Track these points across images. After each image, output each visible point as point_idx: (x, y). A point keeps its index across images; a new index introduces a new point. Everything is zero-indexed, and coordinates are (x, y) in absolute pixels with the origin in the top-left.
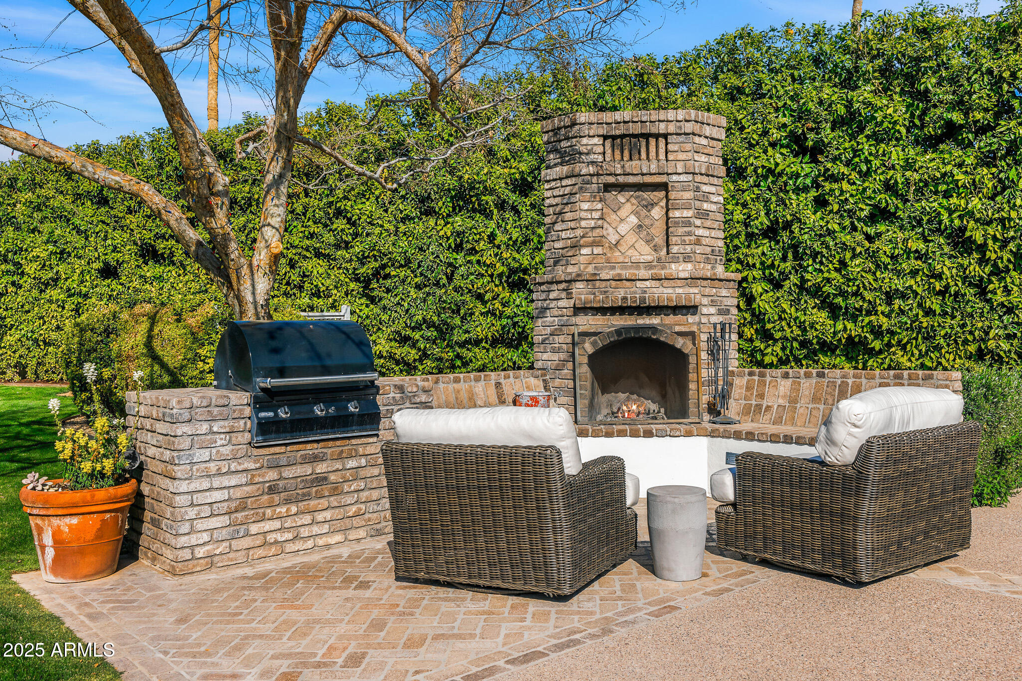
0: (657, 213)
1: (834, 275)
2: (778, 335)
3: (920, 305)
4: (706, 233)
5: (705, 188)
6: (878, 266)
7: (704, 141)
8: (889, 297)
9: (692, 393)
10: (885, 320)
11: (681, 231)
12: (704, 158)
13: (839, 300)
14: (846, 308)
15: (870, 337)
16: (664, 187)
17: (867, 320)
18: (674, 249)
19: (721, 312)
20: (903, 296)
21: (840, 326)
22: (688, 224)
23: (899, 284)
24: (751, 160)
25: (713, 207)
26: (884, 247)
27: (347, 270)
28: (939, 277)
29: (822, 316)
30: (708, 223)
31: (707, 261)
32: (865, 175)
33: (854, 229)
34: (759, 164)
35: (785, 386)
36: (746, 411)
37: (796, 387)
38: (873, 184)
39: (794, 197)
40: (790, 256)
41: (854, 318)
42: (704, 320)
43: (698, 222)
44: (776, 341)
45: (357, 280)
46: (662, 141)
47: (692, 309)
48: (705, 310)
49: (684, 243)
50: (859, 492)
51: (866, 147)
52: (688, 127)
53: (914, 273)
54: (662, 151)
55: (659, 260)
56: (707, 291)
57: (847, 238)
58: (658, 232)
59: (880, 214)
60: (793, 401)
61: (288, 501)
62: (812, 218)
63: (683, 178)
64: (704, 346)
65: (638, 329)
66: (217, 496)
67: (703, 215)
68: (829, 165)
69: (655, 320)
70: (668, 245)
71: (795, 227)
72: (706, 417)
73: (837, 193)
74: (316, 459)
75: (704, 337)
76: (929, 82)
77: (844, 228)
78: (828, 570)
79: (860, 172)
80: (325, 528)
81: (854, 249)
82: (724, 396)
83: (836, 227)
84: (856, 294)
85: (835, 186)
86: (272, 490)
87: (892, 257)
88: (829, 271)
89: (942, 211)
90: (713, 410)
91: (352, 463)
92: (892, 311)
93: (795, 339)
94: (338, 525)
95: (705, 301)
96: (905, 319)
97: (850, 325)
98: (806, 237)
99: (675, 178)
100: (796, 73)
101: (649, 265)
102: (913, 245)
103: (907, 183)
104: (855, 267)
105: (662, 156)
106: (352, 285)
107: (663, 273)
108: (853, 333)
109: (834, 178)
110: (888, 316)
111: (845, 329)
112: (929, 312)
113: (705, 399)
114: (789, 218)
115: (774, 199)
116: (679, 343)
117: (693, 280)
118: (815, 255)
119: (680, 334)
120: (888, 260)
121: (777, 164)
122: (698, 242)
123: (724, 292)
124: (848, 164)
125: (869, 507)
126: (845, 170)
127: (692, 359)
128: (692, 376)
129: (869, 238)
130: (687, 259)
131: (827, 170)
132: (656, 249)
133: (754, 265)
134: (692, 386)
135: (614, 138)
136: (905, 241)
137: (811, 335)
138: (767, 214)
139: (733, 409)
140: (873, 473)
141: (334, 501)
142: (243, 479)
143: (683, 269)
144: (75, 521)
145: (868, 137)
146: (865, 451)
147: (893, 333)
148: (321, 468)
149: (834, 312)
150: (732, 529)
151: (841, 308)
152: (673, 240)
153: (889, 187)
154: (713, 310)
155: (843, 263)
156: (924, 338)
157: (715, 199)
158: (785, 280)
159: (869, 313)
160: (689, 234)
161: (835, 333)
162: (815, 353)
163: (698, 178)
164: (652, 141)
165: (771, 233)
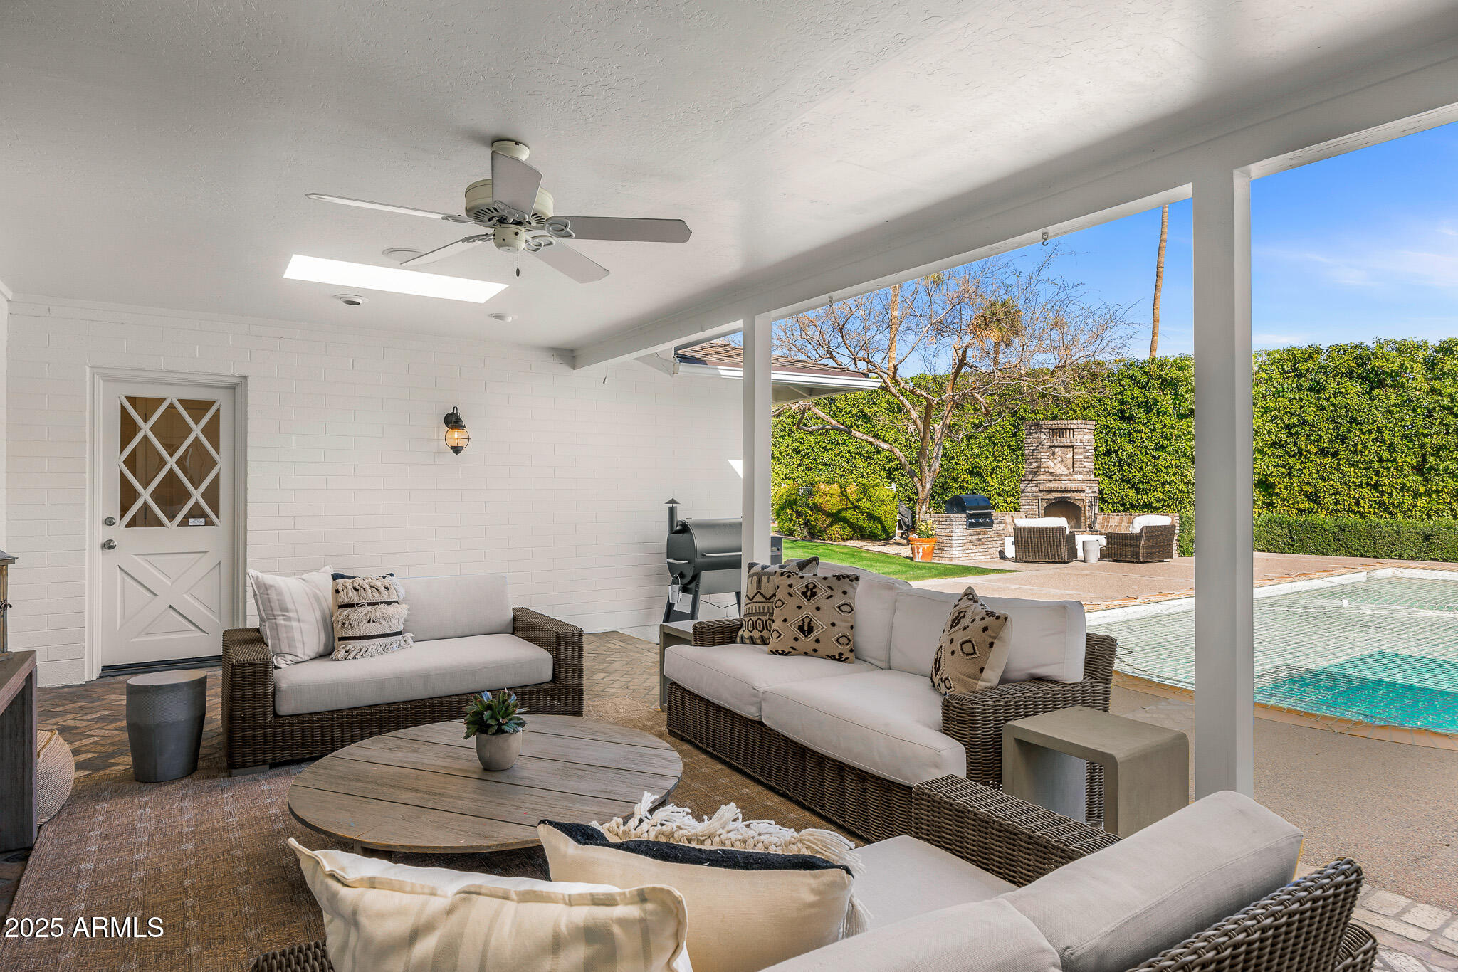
0: (1070, 455)
1: (1137, 473)
2: (1110, 501)
3: (1177, 488)
4: (1087, 463)
5: (1087, 447)
6: (1158, 471)
7: (1087, 431)
8: (1163, 484)
9: (1083, 521)
10: (1161, 494)
11: (1078, 463)
12: (1087, 437)
13: (1140, 485)
14: (1143, 489)
15: (1154, 502)
16: (1072, 447)
17: (1153, 494)
18: (1076, 470)
19: (1093, 492)
20: (1170, 484)
21: (1140, 496)
22: (1081, 461)
23: (1167, 479)
24: (1099, 422)
25: (1090, 454)
26: (1161, 462)
27: (880, 464)
28: (1186, 476)
29: (1131, 492)
30: (1088, 460)
31: (1088, 474)
32: (1152, 431)
33: (1147, 453)
34: (1102, 424)
35: (1117, 518)
36: (1103, 527)
37: (1121, 519)
38: (1157, 434)
39: (1119, 439)
40: (1117, 464)
41: (1147, 493)
42: (1087, 495)
43: (1085, 460)
44: (1109, 503)
45: (884, 470)
46: (1071, 431)
47: (1084, 491)
48: (1087, 492)
49: (1079, 467)
50: (1140, 540)
51: (1154, 418)
52: (1082, 426)
53: (1175, 474)
54: (1071, 434)
55: (1070, 473)
56: (1088, 485)
57: (1144, 459)
58: (1070, 463)
59: (1160, 447)
60: (1120, 523)
61: (973, 545)
62: (1129, 447)
63: (1079, 444)
64: (1087, 504)
65: (1063, 498)
66: (960, 542)
67: (1087, 457)
68: (1136, 426)
69: (1069, 495)
70: (1073, 468)
71: (1119, 452)
72: (1088, 529)
73: (1139, 438)
74: (979, 534)
75: (1087, 501)
76: (1182, 391)
77: (1142, 453)
78: (1132, 560)
79: (1150, 429)
80: (980, 554)
81: (1147, 463)
82: (1094, 522)
83: (1139, 453)
84: (1148, 483)
85: (1139, 435)
86: (970, 542)
87: (1165, 467)
88: (1135, 472)
89: (1188, 448)
90: (1090, 527)
91: (986, 536)
92: (1165, 490)
93: (1118, 502)
94: (984, 554)
95: (1088, 488)
96: (1170, 494)
97: (1145, 496)
98: (1124, 457)
99: (1076, 444)
100: (1121, 383)
101: (1066, 475)
102: (1174, 462)
103: (1171, 435)
104: (1147, 470)
105: (1071, 436)
106: (882, 472)
107: (1072, 478)
108: (1146, 500)
109: (1139, 432)
110: (1163, 493)
111: (1142, 498)
112: (1181, 491)
113: (1087, 523)
114: (1117, 448)
115: (1109, 439)
116: (1078, 503)
117: (1083, 481)
118: (1128, 465)
119: (1078, 499)
120: (1163, 468)
121: (1111, 424)
122: (1085, 467)
123: (1094, 485)
124: (1144, 425)
125: (1142, 543)
126: (1143, 428)
127: (1083, 509)
128: (1083, 514)
129: (1154, 457)
130: (1081, 473)
131: (1135, 428)
132: (1068, 469)
133: (1099, 468)
134: (1083, 518)
135: (1053, 429)
136: (1171, 460)
137: (1126, 500)
138: (1106, 446)
139: (1097, 527)
140: (1144, 535)
141: (982, 547)
142: (964, 538)
143: (1080, 477)
144: (928, 546)
145: (1154, 413)
146: (1142, 530)
147: (1165, 500)
148: (980, 537)
149: (1137, 490)
150: (1105, 553)
151: (1140, 489)
152: (1075, 466)
153: (1164, 436)
154: (1090, 492)
155: (1141, 468)
156: (1179, 503)
157: (1090, 451)
158: (1114, 475)
159: (1154, 491)
160: (1082, 464)
161: (1137, 500)
162: (1128, 509)
163: (1085, 444)
164: (1068, 431)
165: (1108, 453)
